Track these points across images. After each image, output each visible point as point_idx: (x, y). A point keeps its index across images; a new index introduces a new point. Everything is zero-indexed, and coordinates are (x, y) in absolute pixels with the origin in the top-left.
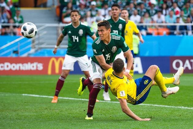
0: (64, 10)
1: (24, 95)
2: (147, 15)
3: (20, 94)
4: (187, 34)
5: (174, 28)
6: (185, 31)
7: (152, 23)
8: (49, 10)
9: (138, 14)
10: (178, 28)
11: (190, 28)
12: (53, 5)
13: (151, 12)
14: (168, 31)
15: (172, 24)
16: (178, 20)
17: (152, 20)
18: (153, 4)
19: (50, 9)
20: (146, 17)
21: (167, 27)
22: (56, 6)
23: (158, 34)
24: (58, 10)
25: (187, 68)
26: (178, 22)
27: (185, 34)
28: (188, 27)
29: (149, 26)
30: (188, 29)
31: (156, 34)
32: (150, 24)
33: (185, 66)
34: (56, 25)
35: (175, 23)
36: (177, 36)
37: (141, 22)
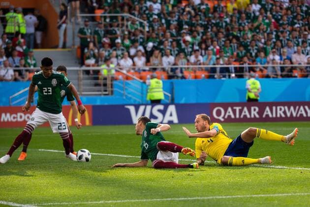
0: (86, 50)
1: (40, 150)
2: (182, 55)
3: (37, 150)
4: (229, 76)
5: (213, 70)
6: (227, 74)
7: (188, 65)
8: (69, 51)
9: (171, 55)
10: (218, 70)
11: (233, 71)
12: (74, 45)
13: (186, 51)
14: (207, 74)
15: (212, 66)
16: (218, 60)
17: (188, 61)
18: (188, 41)
19: (70, 49)
20: (181, 58)
21: (207, 70)
22: (76, 47)
23: (196, 77)
24: (79, 50)
25: (229, 116)
26: (218, 64)
27: (227, 77)
28: (230, 68)
29: (185, 68)
30: (231, 71)
31: (192, 78)
32: (186, 66)
33: (227, 114)
34: (77, 68)
35: (214, 64)
36: (217, 79)
37: (174, 64)
